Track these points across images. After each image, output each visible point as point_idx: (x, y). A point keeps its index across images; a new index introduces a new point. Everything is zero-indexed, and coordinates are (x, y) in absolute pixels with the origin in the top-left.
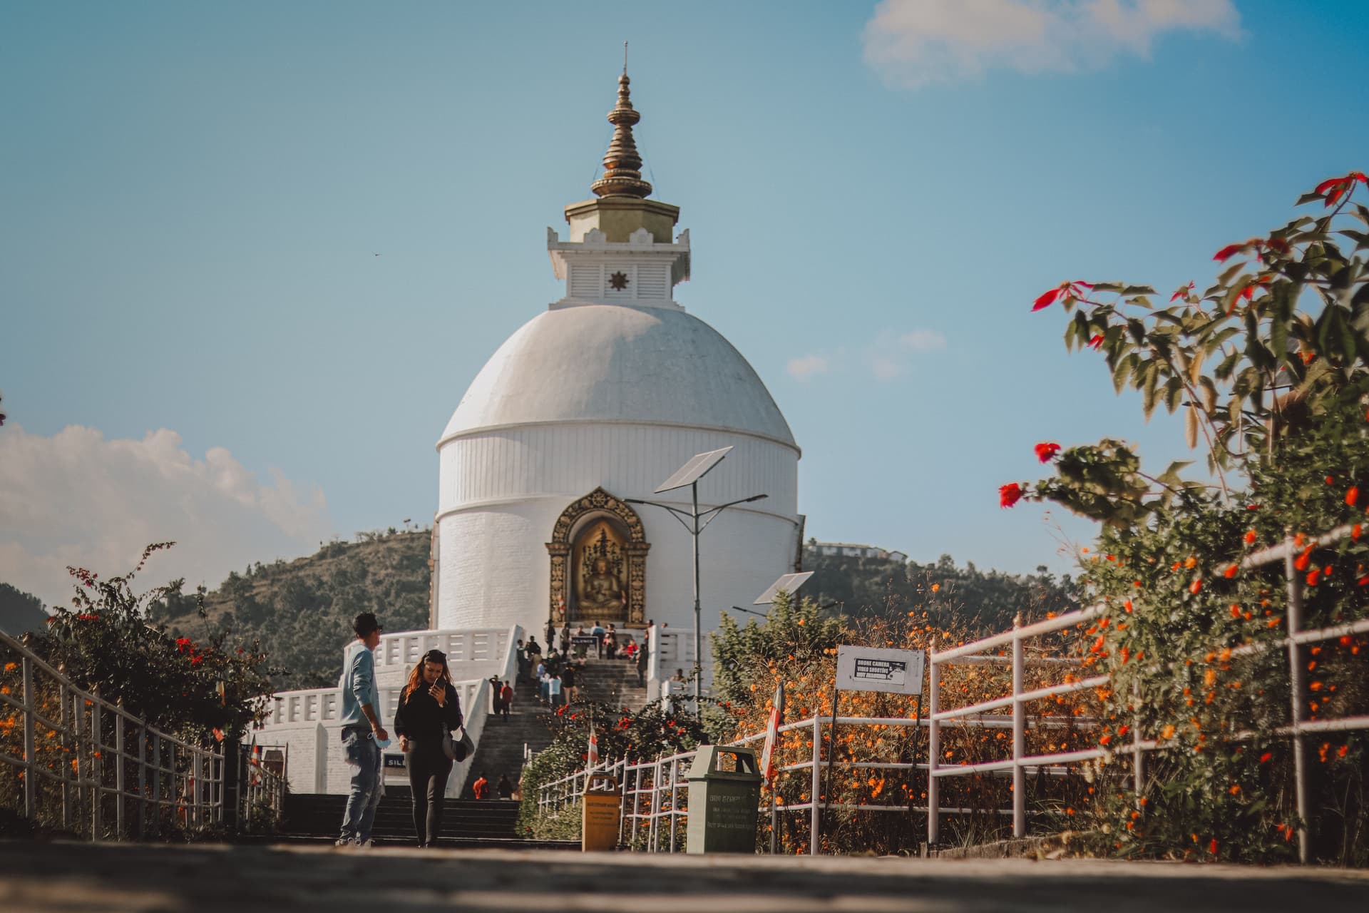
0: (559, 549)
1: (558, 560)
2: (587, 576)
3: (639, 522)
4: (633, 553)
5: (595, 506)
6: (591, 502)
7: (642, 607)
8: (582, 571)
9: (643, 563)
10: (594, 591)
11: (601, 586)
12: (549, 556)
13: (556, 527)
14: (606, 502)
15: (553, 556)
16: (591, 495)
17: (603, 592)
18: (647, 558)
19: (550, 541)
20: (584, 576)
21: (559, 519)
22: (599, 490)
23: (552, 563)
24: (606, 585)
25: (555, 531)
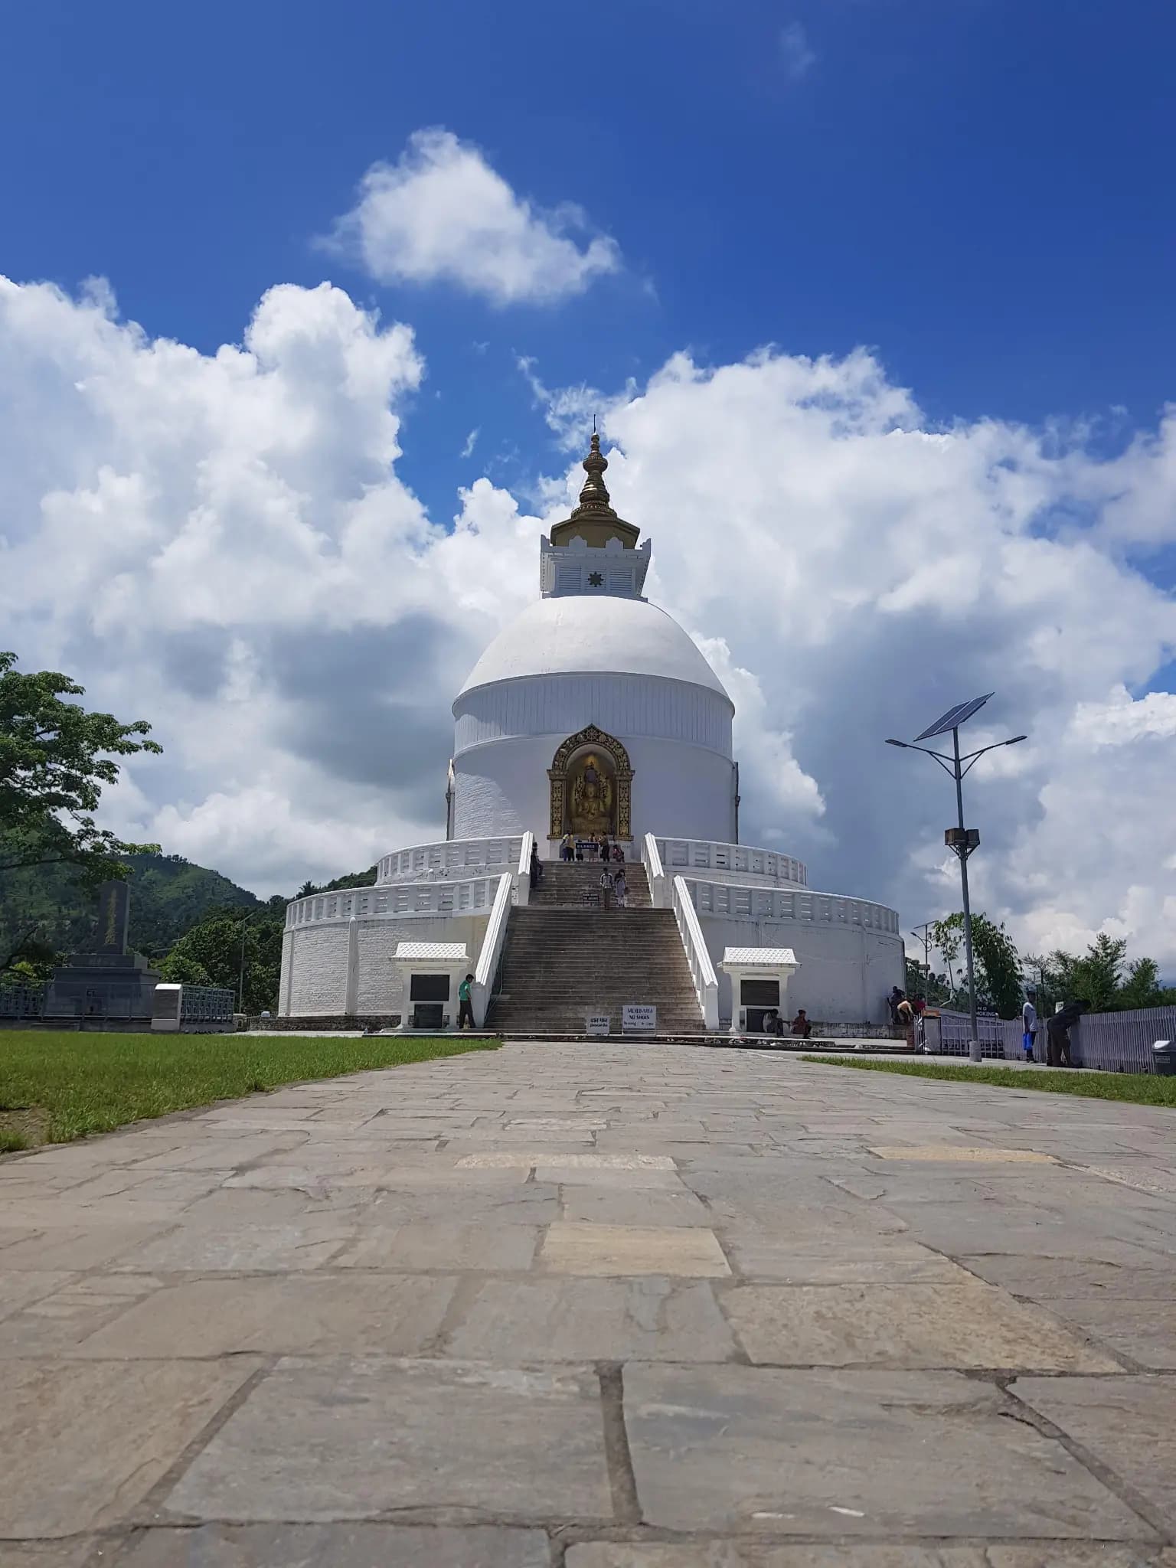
0: (559, 775)
1: (558, 784)
2: (578, 800)
3: (625, 752)
4: (620, 778)
5: (589, 740)
6: (585, 737)
7: (628, 822)
8: (575, 796)
9: (629, 787)
10: (585, 812)
11: (590, 807)
12: (550, 781)
13: (556, 756)
14: (598, 737)
15: (552, 781)
16: (585, 731)
17: (593, 811)
18: (632, 782)
19: (551, 768)
20: (576, 800)
21: (559, 750)
22: (592, 727)
23: (552, 786)
24: (594, 806)
25: (555, 760)
